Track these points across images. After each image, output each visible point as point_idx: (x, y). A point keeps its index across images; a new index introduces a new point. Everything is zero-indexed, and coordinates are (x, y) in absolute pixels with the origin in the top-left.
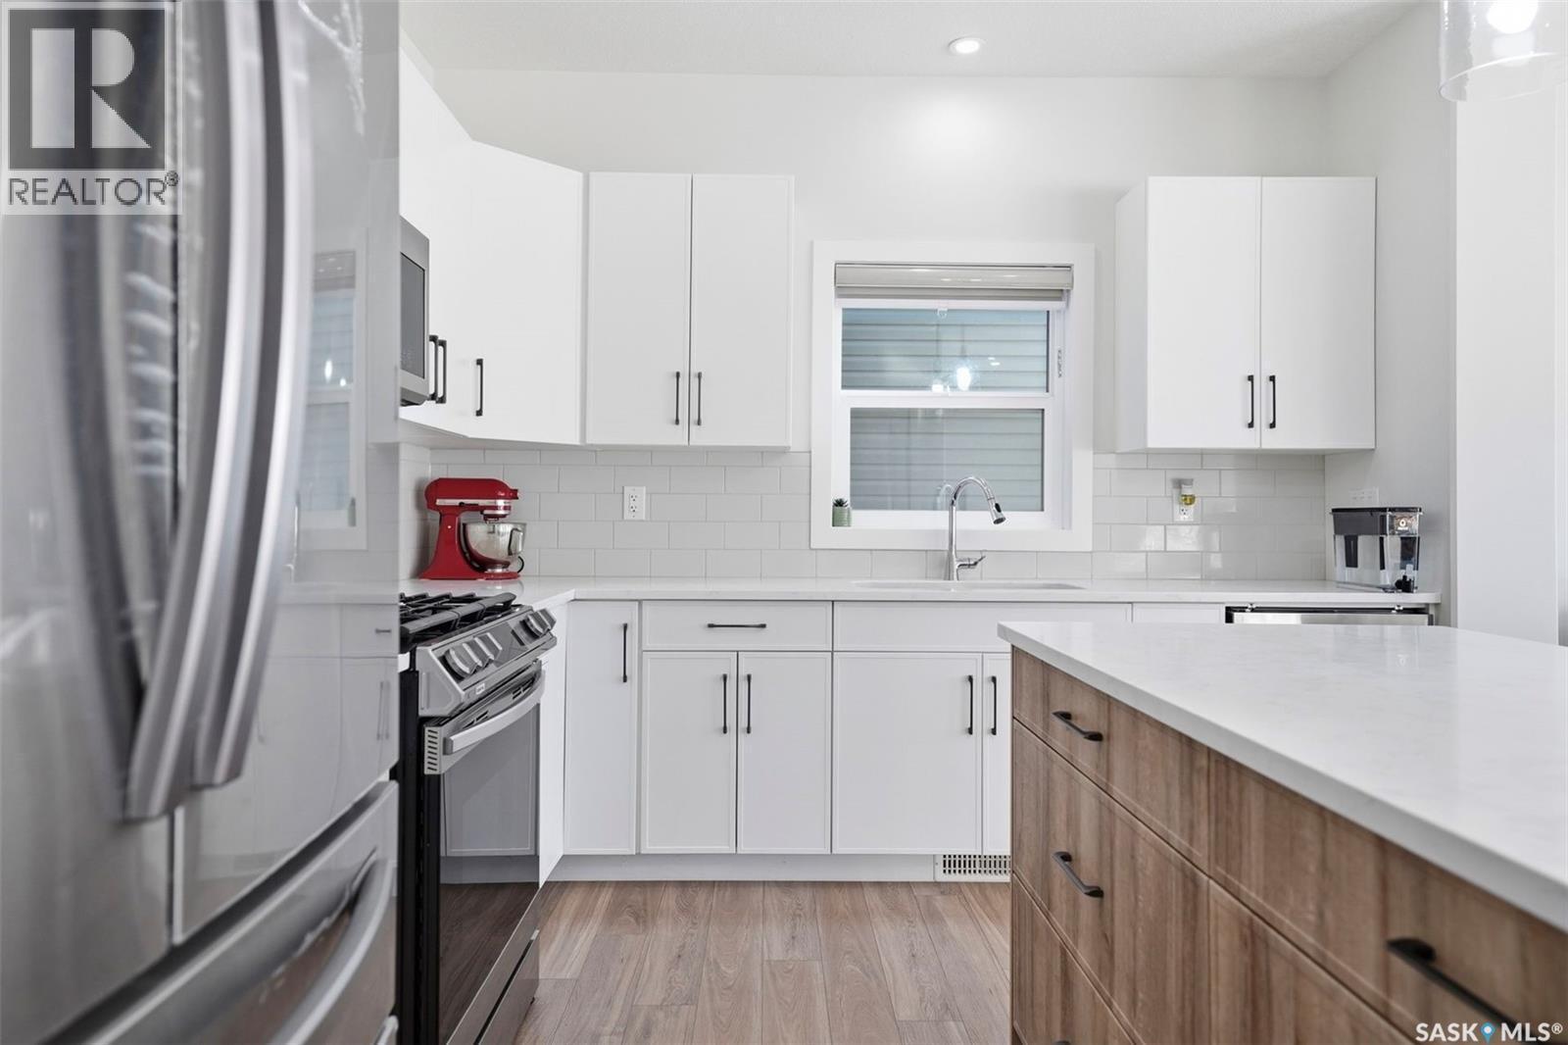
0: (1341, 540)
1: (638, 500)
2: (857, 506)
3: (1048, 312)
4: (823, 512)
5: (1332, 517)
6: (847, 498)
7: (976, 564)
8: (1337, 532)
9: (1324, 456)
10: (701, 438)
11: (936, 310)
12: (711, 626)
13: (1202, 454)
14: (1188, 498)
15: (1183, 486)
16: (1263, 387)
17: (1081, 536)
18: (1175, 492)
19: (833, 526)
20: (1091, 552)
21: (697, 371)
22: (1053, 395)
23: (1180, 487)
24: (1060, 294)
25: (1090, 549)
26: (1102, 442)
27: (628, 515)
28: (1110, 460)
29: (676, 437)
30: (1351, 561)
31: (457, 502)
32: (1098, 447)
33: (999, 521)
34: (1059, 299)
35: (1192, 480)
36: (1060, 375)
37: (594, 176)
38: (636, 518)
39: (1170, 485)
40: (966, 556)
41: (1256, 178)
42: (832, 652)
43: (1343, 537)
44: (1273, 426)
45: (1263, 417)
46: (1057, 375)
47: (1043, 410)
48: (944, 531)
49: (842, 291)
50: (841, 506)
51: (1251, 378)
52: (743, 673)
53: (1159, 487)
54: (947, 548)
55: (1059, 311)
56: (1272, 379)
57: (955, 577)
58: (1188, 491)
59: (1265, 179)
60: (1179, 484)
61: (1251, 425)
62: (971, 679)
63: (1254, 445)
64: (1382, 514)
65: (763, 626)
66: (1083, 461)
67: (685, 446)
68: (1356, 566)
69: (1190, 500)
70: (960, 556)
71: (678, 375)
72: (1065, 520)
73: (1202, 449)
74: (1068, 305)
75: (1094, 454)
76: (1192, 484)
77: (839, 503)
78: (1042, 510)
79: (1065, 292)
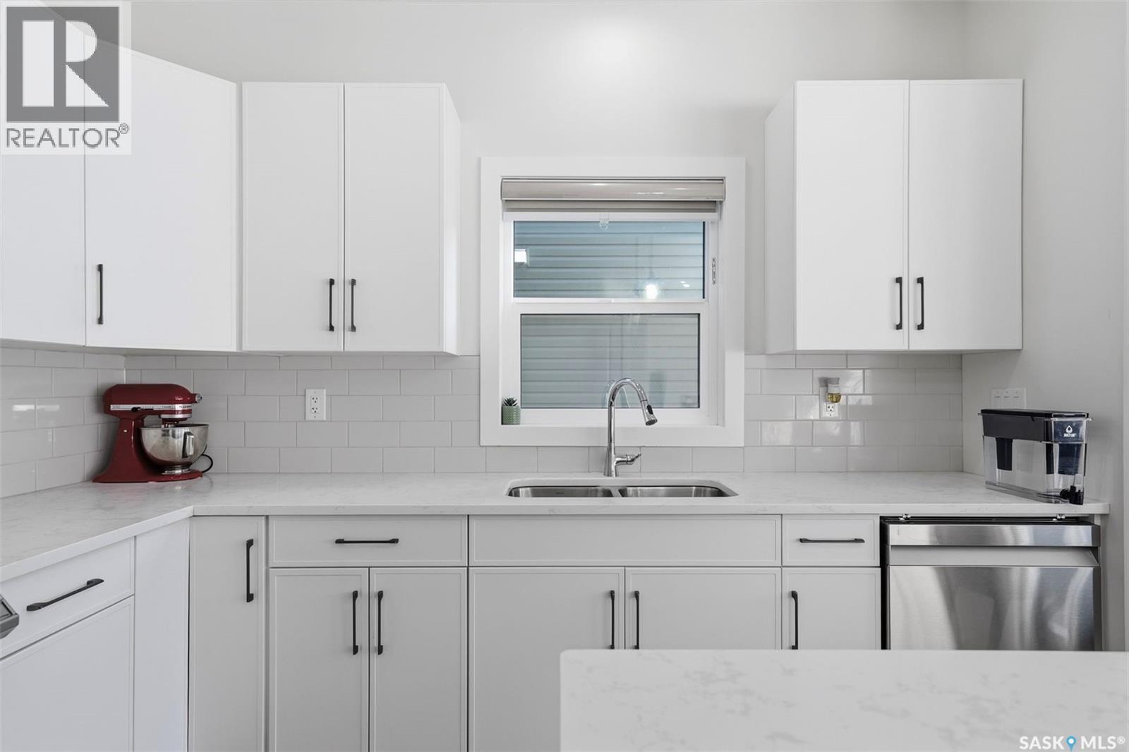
0: (992, 441)
1: (319, 403)
2: (526, 405)
3: (704, 223)
4: (492, 412)
5: (981, 417)
6: (517, 397)
7: (633, 460)
8: (987, 432)
9: (961, 355)
10: (355, 343)
11: (599, 222)
12: (339, 541)
13: (847, 355)
14: (834, 397)
15: (829, 385)
16: (910, 288)
17: (734, 433)
18: (822, 390)
19: (502, 424)
20: (743, 448)
21: (350, 279)
22: (708, 301)
23: (827, 386)
24: (713, 205)
25: (743, 445)
26: (754, 344)
27: (310, 416)
28: (761, 361)
29: (331, 343)
30: (1005, 462)
31: (129, 407)
32: (749, 350)
33: (651, 423)
34: (713, 211)
35: (839, 379)
36: (714, 282)
37: (247, 86)
38: (317, 419)
39: (817, 384)
40: (624, 452)
41: (905, 81)
42: (468, 567)
43: (995, 439)
44: (921, 327)
45: (911, 319)
46: (711, 282)
47: (699, 315)
48: (603, 428)
49: (510, 203)
50: (511, 405)
51: (899, 280)
52: (375, 590)
53: (808, 384)
54: (606, 444)
55: (712, 223)
56: (920, 281)
57: (614, 473)
58: (833, 389)
59: (912, 82)
60: (825, 382)
61: (899, 327)
62: (612, 594)
63: (904, 347)
64: (1047, 420)
65: (394, 541)
66: (735, 363)
67: (340, 352)
68: (1010, 468)
69: (836, 398)
70: (619, 451)
71: (332, 282)
72: (719, 418)
73: (847, 351)
74: (721, 215)
75: (745, 355)
76: (838, 383)
77: (510, 402)
78: (699, 407)
79: (718, 203)
